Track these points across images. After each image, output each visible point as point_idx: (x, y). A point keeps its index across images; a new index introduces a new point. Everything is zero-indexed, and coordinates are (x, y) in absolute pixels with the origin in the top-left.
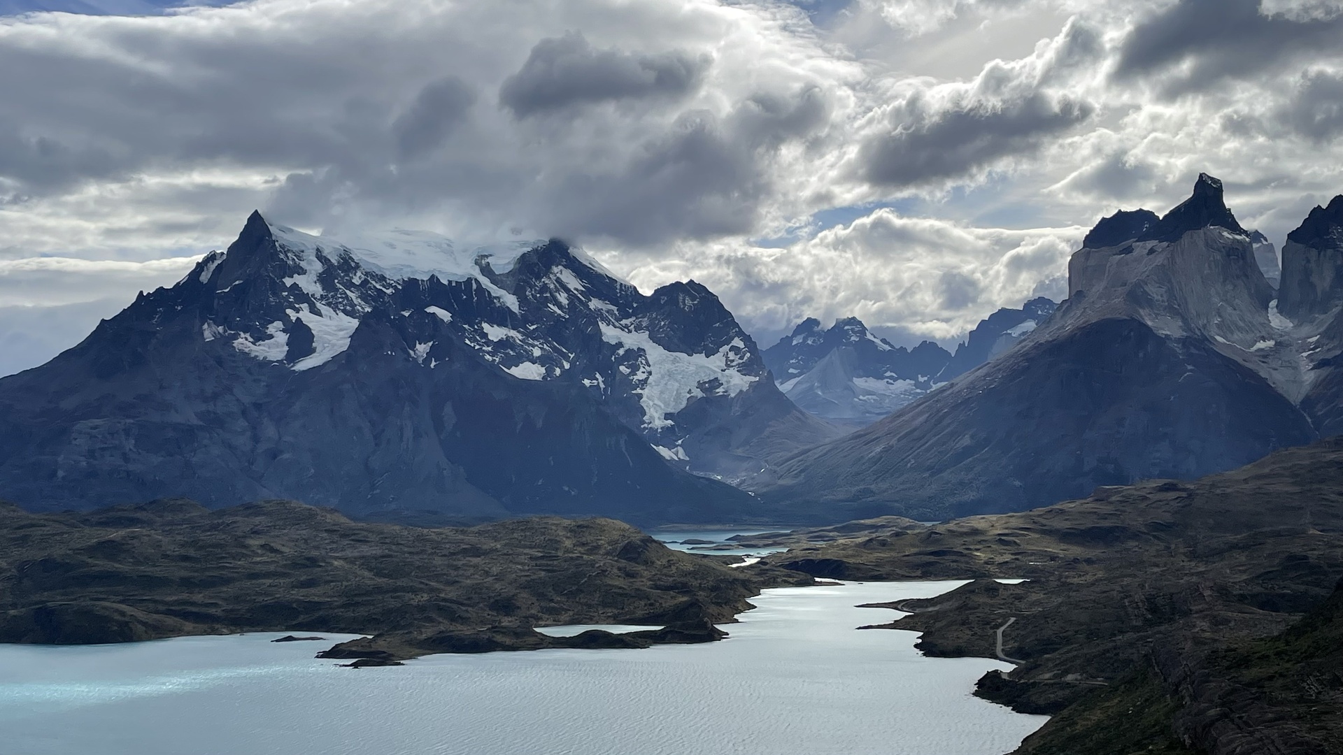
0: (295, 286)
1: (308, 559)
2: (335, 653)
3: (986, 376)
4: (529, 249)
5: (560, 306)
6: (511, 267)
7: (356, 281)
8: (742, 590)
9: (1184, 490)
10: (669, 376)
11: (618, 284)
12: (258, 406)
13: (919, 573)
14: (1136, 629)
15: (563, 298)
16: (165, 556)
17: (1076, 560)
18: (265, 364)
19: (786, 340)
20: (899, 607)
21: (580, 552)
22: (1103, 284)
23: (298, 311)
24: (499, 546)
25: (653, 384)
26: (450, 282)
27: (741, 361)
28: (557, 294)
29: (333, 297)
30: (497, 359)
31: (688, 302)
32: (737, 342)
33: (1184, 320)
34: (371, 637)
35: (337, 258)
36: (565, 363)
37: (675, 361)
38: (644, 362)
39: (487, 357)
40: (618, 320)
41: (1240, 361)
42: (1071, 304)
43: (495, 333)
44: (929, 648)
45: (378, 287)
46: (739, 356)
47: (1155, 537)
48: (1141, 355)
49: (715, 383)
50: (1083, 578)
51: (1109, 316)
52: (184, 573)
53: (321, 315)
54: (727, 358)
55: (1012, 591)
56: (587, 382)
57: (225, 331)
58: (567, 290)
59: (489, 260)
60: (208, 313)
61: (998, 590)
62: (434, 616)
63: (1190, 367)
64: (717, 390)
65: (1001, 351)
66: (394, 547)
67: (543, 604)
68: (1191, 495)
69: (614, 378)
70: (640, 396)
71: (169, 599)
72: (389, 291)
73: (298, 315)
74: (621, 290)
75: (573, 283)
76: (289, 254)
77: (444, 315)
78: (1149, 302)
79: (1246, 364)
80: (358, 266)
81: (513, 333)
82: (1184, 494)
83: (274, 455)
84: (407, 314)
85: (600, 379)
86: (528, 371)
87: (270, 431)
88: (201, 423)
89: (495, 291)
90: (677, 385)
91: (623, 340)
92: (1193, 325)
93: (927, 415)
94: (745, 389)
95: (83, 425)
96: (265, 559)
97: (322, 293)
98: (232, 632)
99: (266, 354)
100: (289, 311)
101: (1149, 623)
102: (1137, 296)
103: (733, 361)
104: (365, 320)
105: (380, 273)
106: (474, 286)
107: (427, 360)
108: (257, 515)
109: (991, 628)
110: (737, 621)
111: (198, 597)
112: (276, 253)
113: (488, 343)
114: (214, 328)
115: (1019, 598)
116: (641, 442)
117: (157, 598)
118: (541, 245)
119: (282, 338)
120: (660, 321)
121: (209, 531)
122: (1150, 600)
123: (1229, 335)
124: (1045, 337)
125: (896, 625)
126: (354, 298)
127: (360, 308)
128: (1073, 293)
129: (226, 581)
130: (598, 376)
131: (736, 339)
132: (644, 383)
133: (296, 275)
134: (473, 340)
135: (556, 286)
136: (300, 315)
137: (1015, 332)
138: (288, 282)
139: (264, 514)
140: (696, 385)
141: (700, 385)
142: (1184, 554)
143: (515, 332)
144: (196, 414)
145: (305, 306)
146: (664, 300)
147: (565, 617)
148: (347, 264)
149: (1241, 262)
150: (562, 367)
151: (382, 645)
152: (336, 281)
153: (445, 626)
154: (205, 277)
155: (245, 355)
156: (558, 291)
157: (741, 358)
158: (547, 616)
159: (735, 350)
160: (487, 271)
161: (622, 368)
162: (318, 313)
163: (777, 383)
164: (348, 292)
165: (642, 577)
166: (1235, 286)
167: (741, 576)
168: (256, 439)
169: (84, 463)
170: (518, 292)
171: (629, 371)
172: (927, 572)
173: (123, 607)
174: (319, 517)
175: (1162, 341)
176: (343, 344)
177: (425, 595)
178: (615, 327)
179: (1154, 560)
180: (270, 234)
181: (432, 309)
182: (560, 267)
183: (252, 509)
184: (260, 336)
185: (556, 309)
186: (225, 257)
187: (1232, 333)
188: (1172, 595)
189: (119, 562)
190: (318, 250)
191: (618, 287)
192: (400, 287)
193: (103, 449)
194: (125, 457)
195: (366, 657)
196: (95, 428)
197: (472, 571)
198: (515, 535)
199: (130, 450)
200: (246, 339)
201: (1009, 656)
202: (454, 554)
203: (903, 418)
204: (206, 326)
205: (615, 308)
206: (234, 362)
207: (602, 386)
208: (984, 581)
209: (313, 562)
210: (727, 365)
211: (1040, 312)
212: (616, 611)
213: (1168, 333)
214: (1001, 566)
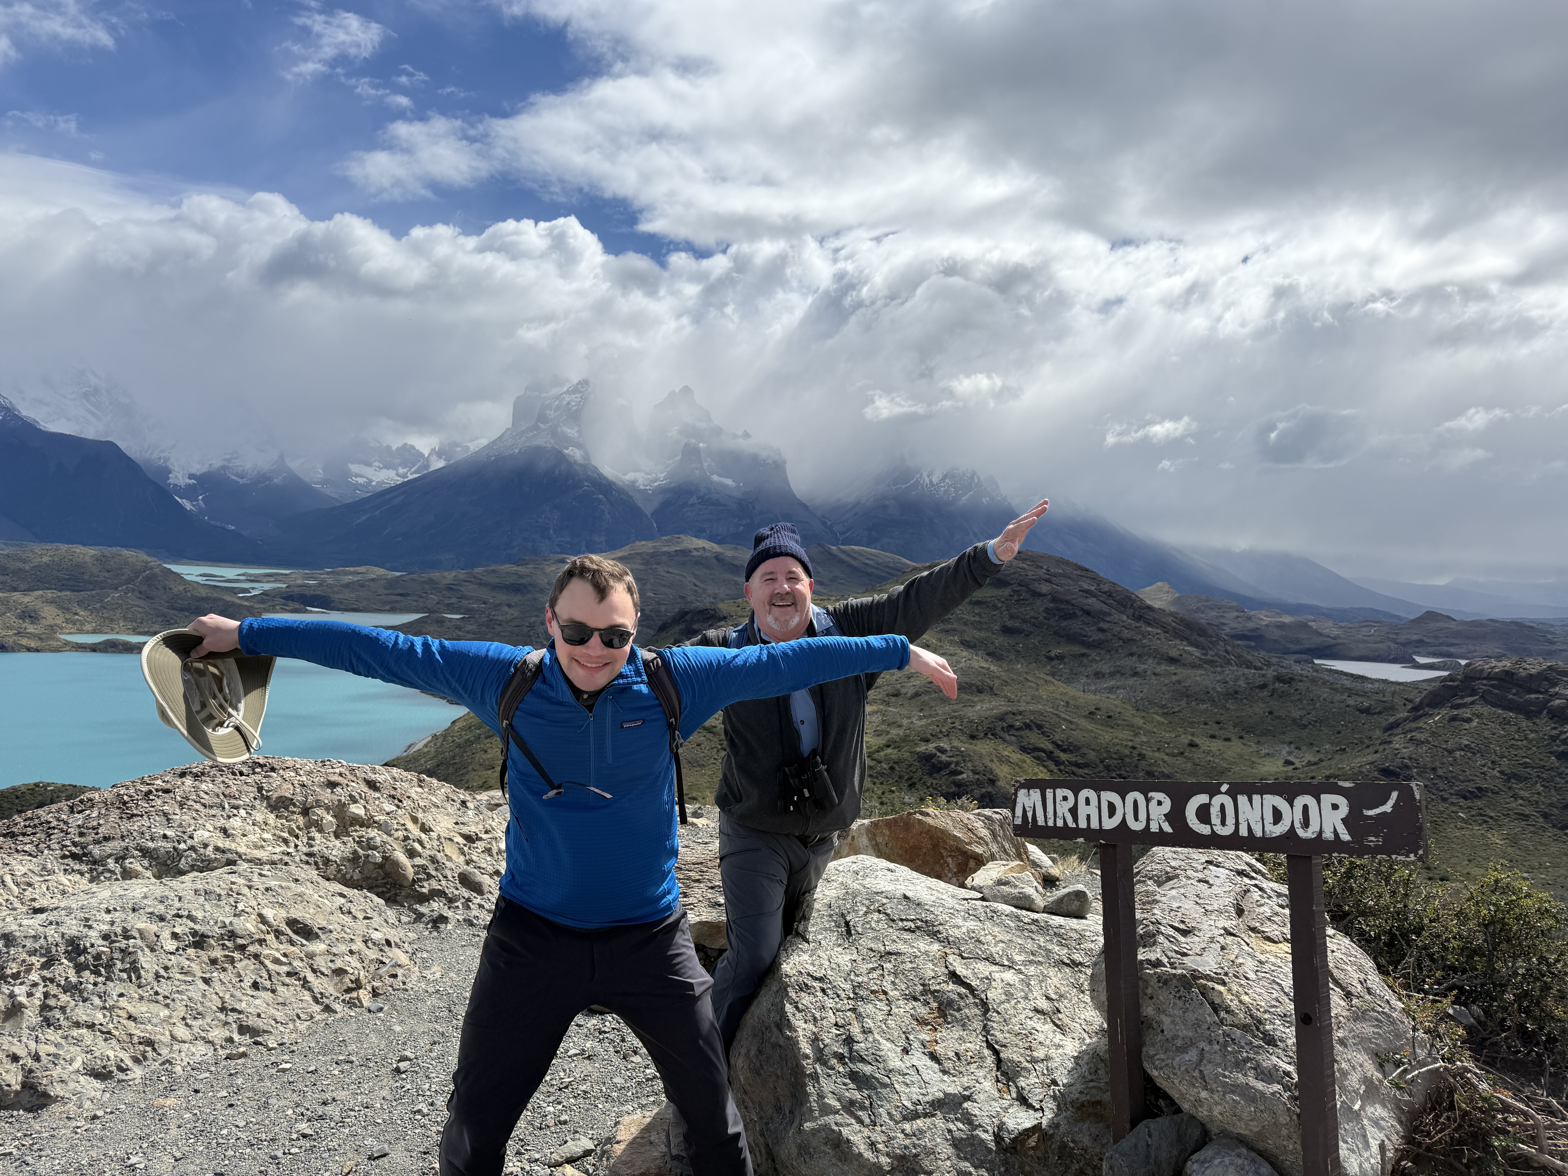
17: (501, 604)
41: (617, 483)
42: (513, 431)
51: (537, 444)
67: (67, 616)
93: (404, 496)
115: (459, 628)
116: (166, 495)
124: (493, 451)
128: (515, 425)
147: (88, 627)
158: (71, 626)
175: (571, 464)
214: (448, 605)
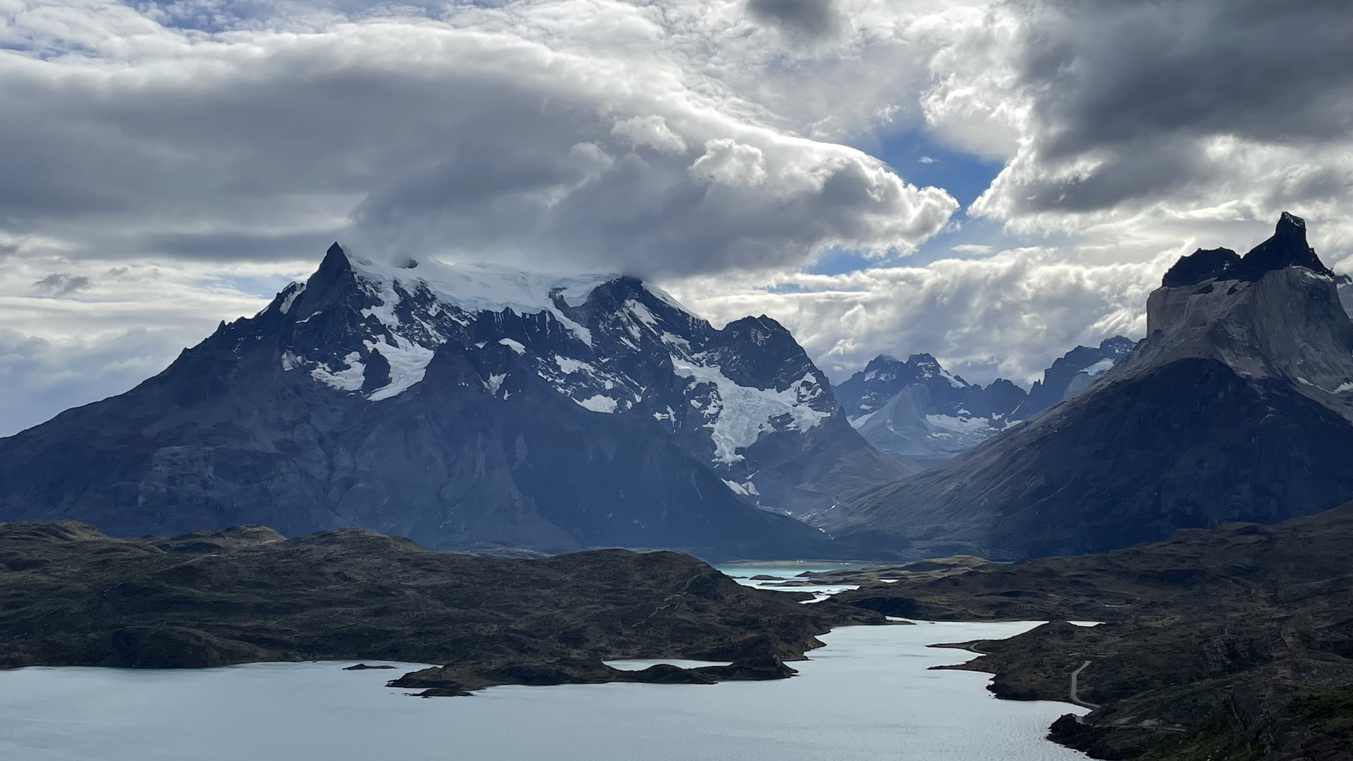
0: (373, 317)
1: (380, 588)
2: (404, 682)
3: (1063, 413)
4: (603, 283)
5: (633, 340)
6: (584, 300)
7: (432, 312)
8: (811, 627)
9: (1265, 533)
10: (741, 410)
11: (691, 318)
12: (334, 435)
13: (992, 613)
14: (1214, 675)
15: (635, 331)
16: (241, 583)
17: (1153, 604)
18: (342, 393)
19: (858, 376)
20: (972, 647)
21: (649, 585)
22: (1183, 323)
23: (374, 341)
24: (569, 578)
25: (724, 418)
26: (524, 314)
27: (813, 397)
28: (630, 328)
29: (409, 328)
30: (570, 392)
31: (760, 336)
32: (810, 378)
33: (1266, 360)
34: (441, 667)
35: (413, 290)
36: (636, 396)
37: (746, 395)
38: (715, 396)
39: (560, 389)
40: (690, 354)
41: (1323, 403)
42: (1150, 342)
43: (568, 365)
44: (1002, 690)
45: (454, 319)
46: (810, 391)
47: (1236, 582)
48: (1221, 396)
49: (787, 418)
50: (1161, 622)
51: (1188, 356)
52: (260, 600)
53: (397, 347)
54: (799, 393)
55: (1087, 634)
56: (658, 416)
57: (304, 361)
58: (639, 323)
59: (563, 293)
60: (287, 343)
61: (1073, 632)
62: (503, 647)
63: (1270, 409)
64: (788, 426)
65: (1076, 389)
66: (465, 578)
67: (612, 637)
68: (1272, 539)
69: (686, 411)
70: (711, 430)
71: (243, 625)
72: (464, 323)
73: (375, 346)
74: (693, 324)
75: (646, 317)
76: (367, 286)
77: (518, 347)
78: (1227, 342)
79: (1330, 407)
80: (434, 298)
81: (585, 366)
82: (1264, 538)
83: (348, 484)
84: (481, 346)
85: (672, 413)
86: (600, 404)
87: (344, 459)
88: (278, 451)
89: (568, 323)
90: (748, 419)
91: (694, 374)
92: (1274, 366)
93: (1001, 454)
94: (816, 425)
95: (164, 452)
96: (338, 586)
97: (399, 324)
98: (305, 659)
99: (343, 384)
100: (366, 342)
101: (1230, 670)
102: (1217, 335)
103: (805, 396)
104: (440, 351)
105: (455, 305)
106: (548, 319)
107: (500, 392)
108: (331, 542)
109: (1066, 671)
110: (806, 659)
111: (272, 624)
112: (355, 285)
113: (562, 375)
114: (292, 356)
115: (1094, 641)
116: (712, 477)
117: (233, 624)
118: (614, 279)
119: (359, 368)
120: (731, 356)
121: (285, 558)
122: (1229, 645)
123: (1312, 378)
124: (1122, 376)
125: (968, 666)
126: (430, 330)
127: (435, 339)
128: (1152, 332)
129: (302, 608)
130: (669, 409)
131: (808, 374)
132: (714, 417)
133: (373, 307)
134: (546, 372)
135: (628, 319)
136: (377, 346)
137: (1092, 371)
138: (366, 313)
139: (338, 543)
140: (768, 419)
141: (772, 420)
142: (1265, 599)
143: (587, 365)
144: (274, 443)
145: (382, 337)
146: (736, 334)
147: (634, 651)
148: (424, 295)
149: (1325, 303)
150: (633, 400)
151: (451, 675)
152: (413, 313)
153: (513, 657)
154: (285, 308)
155: (323, 385)
156: (630, 324)
157: (813, 394)
158: (615, 650)
159: (807, 385)
160: (560, 304)
161: (693, 402)
162: (394, 344)
163: (849, 419)
164: (423, 323)
165: (711, 612)
166: (1319, 327)
167: (811, 613)
168: (332, 468)
169: (164, 490)
170: (591, 325)
171: (700, 405)
172: (1000, 614)
173: (200, 633)
174: (392, 546)
175: (1243, 382)
176: (420, 375)
177: (496, 626)
178: (687, 361)
179: (1234, 604)
180: (349, 266)
181: (506, 341)
182: (633, 301)
183: (328, 538)
184: (338, 366)
185: (628, 342)
186: (305, 288)
187: (1314, 374)
188: (1252, 640)
189: (195, 587)
190: (395, 282)
191: (691, 321)
192: (475, 320)
193: (183, 476)
194: (205, 485)
195: (436, 686)
196: (176, 454)
197: (542, 602)
198: (585, 567)
199: (209, 476)
200: (324, 369)
201: (1084, 700)
202: (524, 585)
203: (977, 456)
204: (285, 356)
205: (686, 342)
206: (311, 391)
207: (673, 419)
208: (1058, 623)
209: (385, 591)
210: (798, 400)
211: (1117, 351)
212: (684, 646)
213: (1249, 373)
214: (1075, 607)
